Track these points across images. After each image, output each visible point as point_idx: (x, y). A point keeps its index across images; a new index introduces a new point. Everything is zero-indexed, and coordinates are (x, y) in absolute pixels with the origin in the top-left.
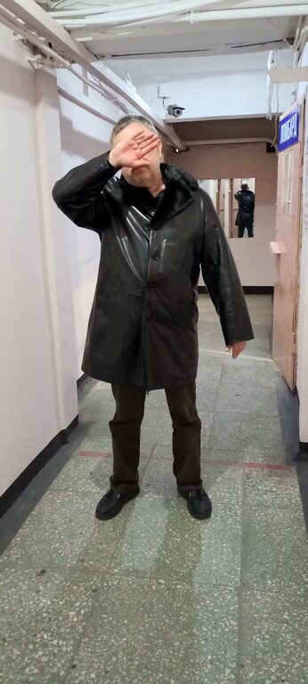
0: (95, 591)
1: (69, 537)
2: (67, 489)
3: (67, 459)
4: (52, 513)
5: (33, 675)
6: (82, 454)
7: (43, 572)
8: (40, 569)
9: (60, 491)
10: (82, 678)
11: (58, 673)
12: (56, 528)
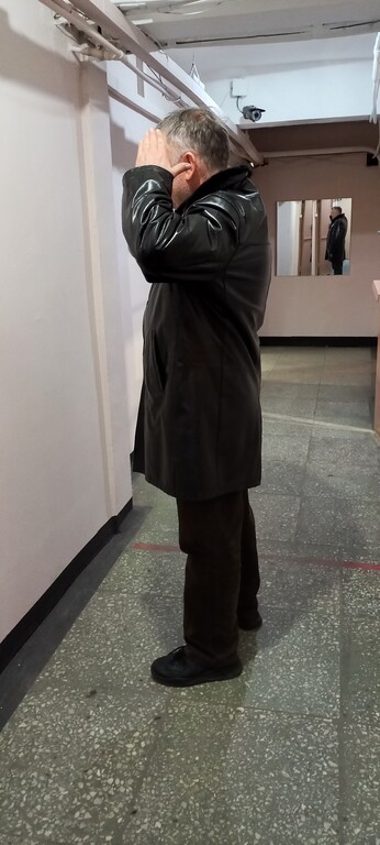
0: (157, 718)
1: (124, 650)
2: (120, 590)
3: (120, 552)
4: (102, 620)
5: (86, 821)
6: (138, 546)
7: (93, 693)
8: (89, 690)
9: (112, 592)
10: (145, 827)
11: (115, 819)
12: (108, 639)
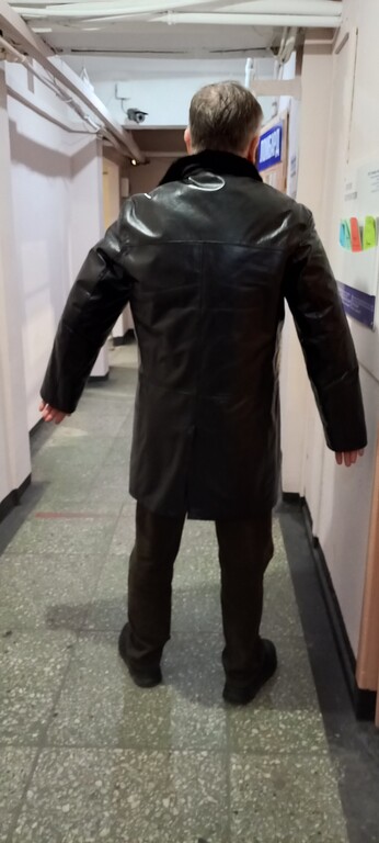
0: (69, 647)
2: (25, 552)
3: (22, 521)
4: (11, 577)
6: (39, 515)
7: (9, 634)
8: (5, 631)
9: (17, 554)
10: (66, 724)
11: (39, 722)
12: (18, 591)
